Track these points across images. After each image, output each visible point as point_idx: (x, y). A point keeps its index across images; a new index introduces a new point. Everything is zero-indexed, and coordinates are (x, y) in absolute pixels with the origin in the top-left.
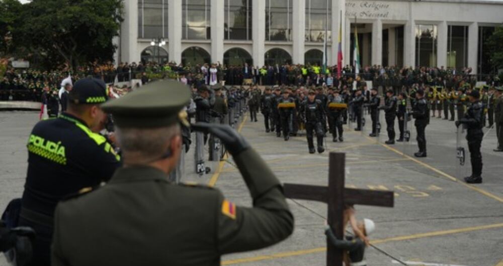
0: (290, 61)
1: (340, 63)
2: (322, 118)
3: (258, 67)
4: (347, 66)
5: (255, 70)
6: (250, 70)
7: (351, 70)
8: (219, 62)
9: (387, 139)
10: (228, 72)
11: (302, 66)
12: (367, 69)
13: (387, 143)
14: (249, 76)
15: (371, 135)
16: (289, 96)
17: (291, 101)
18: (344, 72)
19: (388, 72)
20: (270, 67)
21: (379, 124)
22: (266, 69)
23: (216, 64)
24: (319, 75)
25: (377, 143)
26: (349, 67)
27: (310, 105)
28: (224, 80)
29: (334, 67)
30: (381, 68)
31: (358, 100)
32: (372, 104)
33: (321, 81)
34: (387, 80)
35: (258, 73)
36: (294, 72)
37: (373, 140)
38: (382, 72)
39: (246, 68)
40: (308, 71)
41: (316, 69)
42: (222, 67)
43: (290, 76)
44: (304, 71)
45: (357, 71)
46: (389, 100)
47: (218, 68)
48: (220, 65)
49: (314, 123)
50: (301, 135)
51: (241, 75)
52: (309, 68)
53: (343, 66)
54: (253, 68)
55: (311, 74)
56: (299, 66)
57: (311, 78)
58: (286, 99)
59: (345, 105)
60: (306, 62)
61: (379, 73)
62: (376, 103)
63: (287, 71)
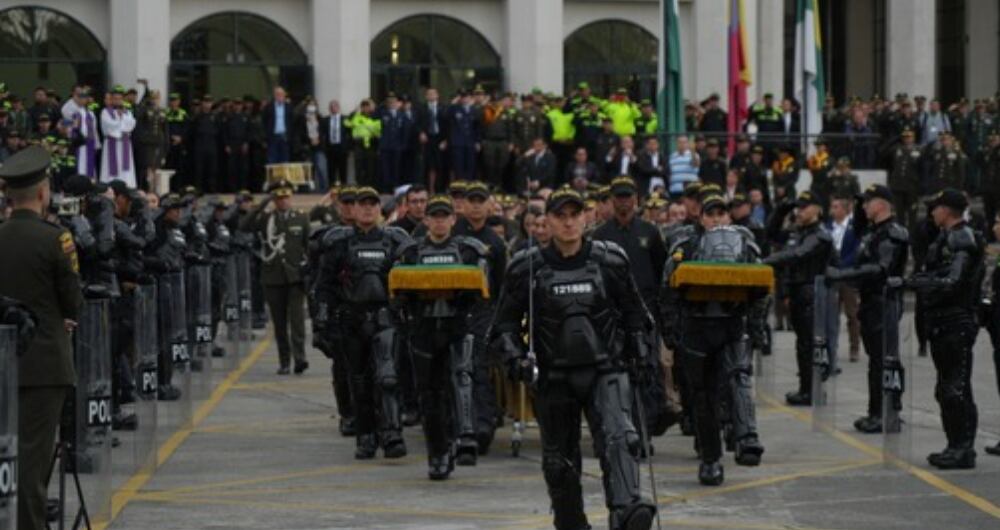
0: (493, 77)
1: (737, 90)
2: (630, 349)
3: (334, 107)
4: (768, 97)
5: (324, 124)
6: (296, 122)
7: (788, 120)
8: (144, 82)
9: (940, 444)
10: (190, 128)
11: (551, 101)
12: (861, 114)
13: (936, 462)
14: (295, 147)
15: (861, 427)
16: (455, 231)
17: (470, 257)
18: (753, 129)
19: (962, 130)
20: (395, 106)
21: (897, 367)
22: (374, 116)
23: (133, 92)
24: (628, 145)
25: (887, 466)
26: (777, 104)
27: (560, 275)
28: (166, 167)
29: (704, 104)
30: (927, 108)
31: (800, 251)
32: (866, 268)
33: (642, 172)
34: (956, 162)
35: (336, 137)
36: (514, 128)
37: (871, 449)
38: (936, 126)
39: (280, 112)
40: (577, 122)
41: (622, 116)
42: (162, 102)
43: (491, 146)
44: (562, 125)
45: (814, 125)
46: (944, 242)
47: (143, 110)
48: (148, 94)
49: (581, 380)
50: (516, 450)
51: (253, 146)
52: (585, 113)
53: (751, 98)
54: (311, 108)
55: (593, 137)
56: (536, 100)
57: (591, 158)
58: (441, 247)
59: (760, 272)
60: (570, 78)
61: (920, 132)
62: (885, 262)
63: (479, 123)
